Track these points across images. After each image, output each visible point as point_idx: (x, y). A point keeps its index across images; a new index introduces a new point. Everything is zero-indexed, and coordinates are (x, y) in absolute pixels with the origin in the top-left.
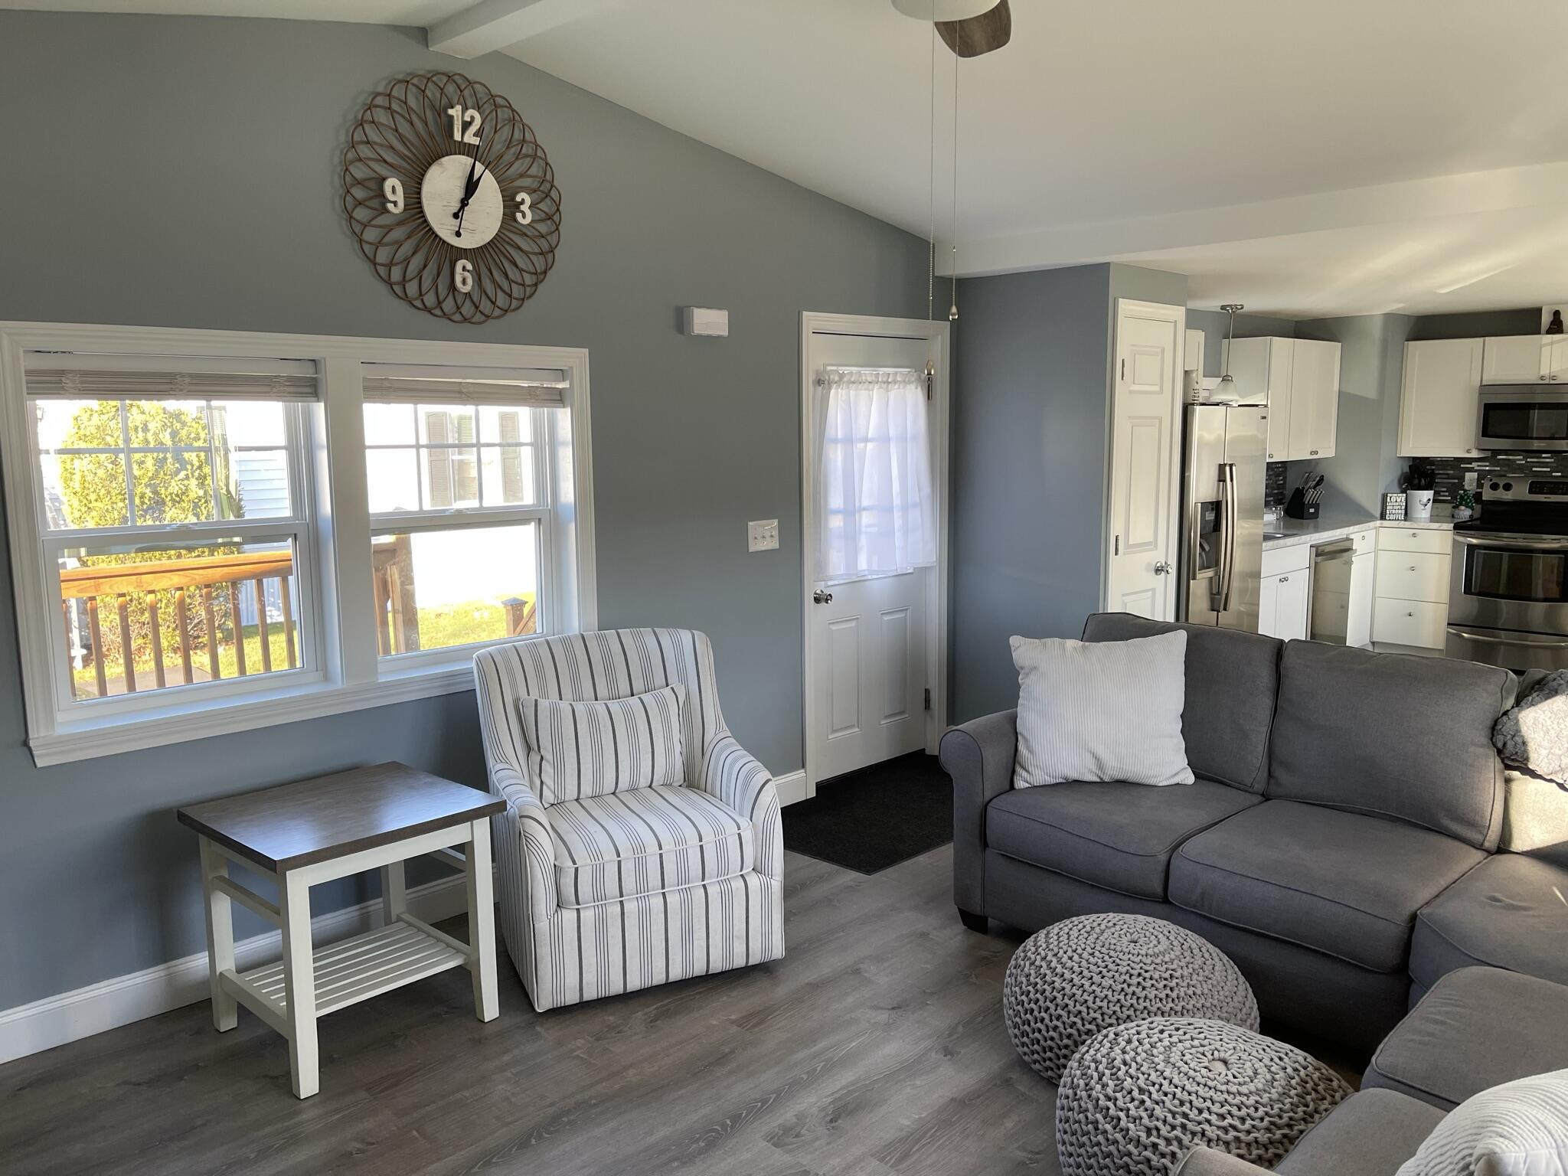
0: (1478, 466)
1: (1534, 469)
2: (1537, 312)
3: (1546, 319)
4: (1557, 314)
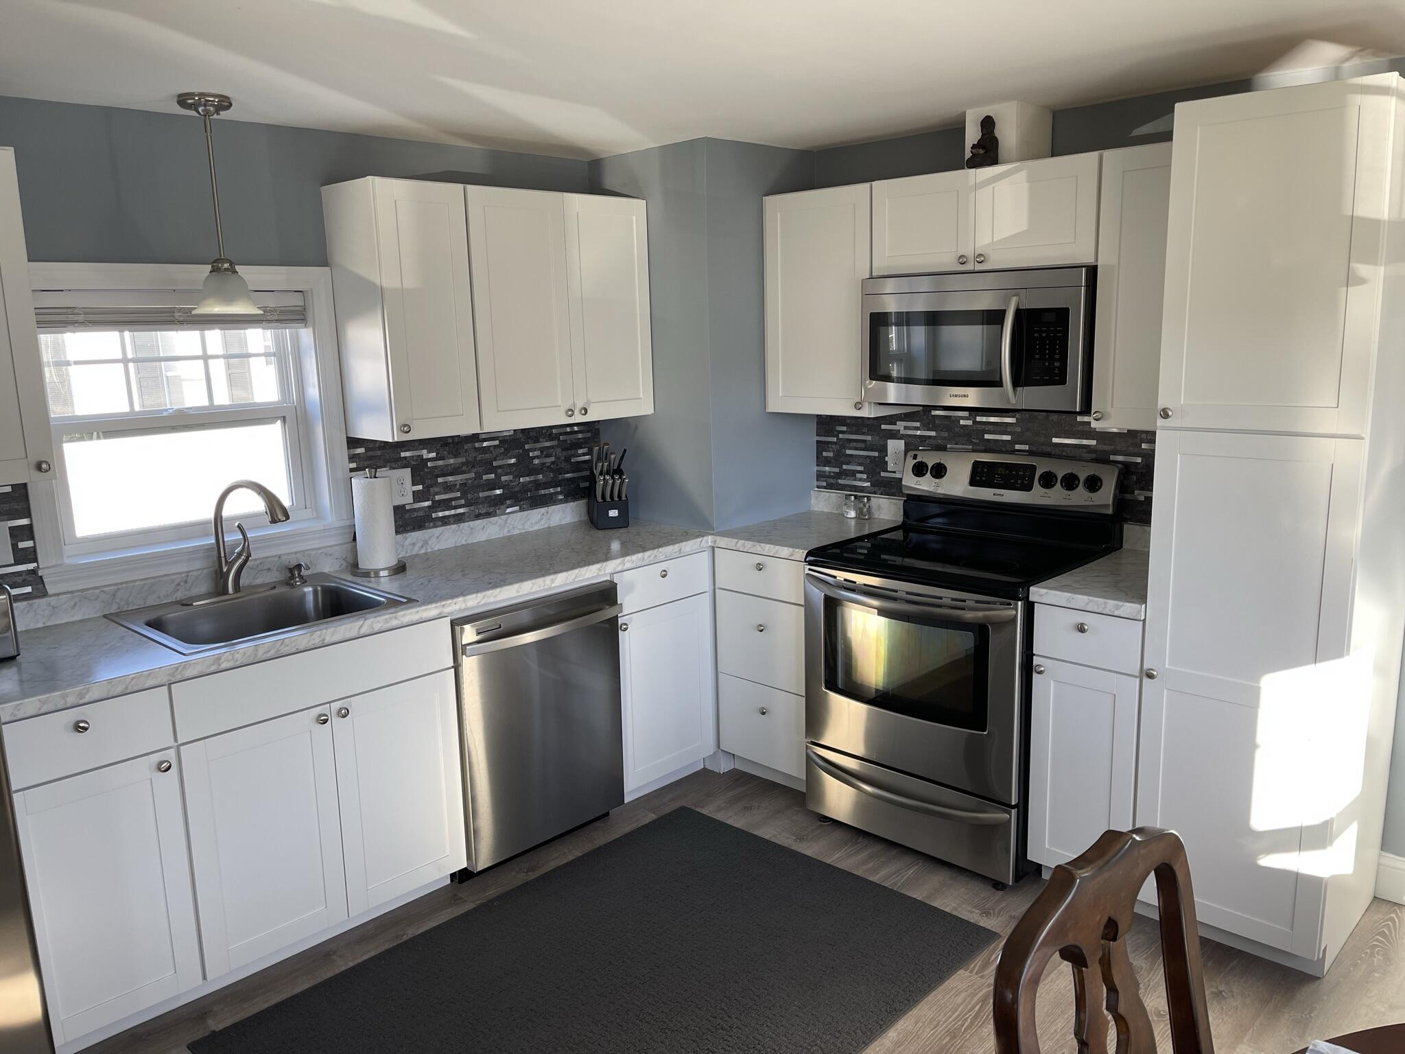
0: (906, 428)
1: (987, 436)
2: (955, 129)
3: (972, 135)
4: (988, 124)
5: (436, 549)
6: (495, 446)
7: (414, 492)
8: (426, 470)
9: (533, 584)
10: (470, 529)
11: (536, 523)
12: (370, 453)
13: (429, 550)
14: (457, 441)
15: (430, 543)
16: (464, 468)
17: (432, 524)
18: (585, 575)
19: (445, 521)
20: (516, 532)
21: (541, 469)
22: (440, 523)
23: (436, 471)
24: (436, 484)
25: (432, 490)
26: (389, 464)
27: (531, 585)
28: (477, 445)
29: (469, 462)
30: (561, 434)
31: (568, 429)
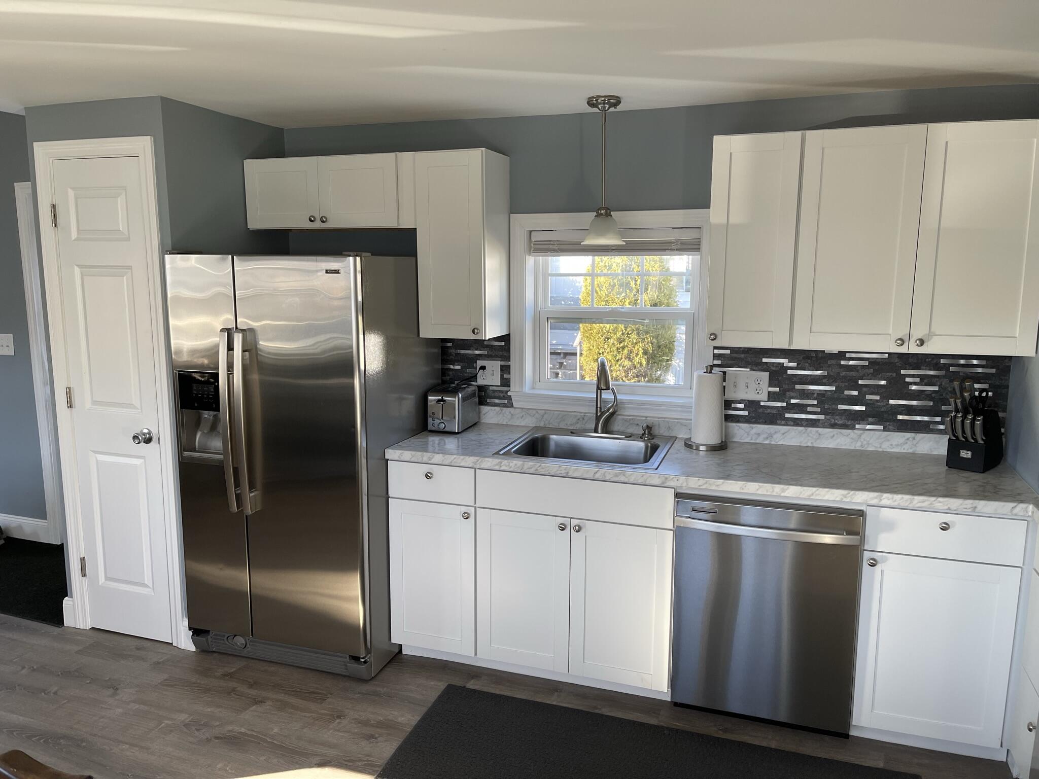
5: (780, 443)
6: (863, 367)
7: (769, 392)
8: (784, 376)
9: (760, 487)
10: (817, 434)
11: (897, 445)
12: (735, 355)
13: (773, 443)
14: (820, 356)
15: (775, 436)
16: (824, 381)
17: (783, 422)
18: (824, 496)
19: (797, 423)
20: (871, 449)
21: (918, 395)
22: (792, 423)
23: (795, 378)
24: (793, 389)
25: (788, 393)
26: (750, 366)
27: (757, 487)
28: (843, 362)
29: (831, 376)
30: (952, 365)
31: (962, 362)
